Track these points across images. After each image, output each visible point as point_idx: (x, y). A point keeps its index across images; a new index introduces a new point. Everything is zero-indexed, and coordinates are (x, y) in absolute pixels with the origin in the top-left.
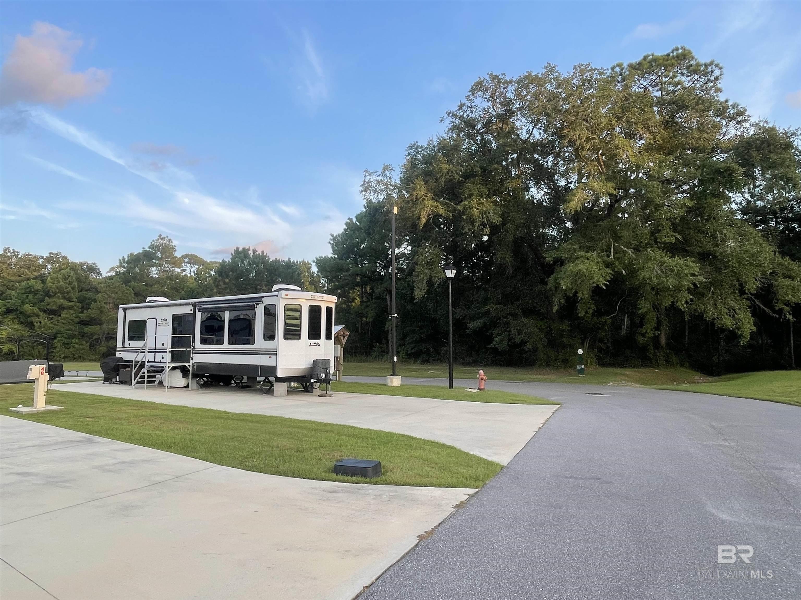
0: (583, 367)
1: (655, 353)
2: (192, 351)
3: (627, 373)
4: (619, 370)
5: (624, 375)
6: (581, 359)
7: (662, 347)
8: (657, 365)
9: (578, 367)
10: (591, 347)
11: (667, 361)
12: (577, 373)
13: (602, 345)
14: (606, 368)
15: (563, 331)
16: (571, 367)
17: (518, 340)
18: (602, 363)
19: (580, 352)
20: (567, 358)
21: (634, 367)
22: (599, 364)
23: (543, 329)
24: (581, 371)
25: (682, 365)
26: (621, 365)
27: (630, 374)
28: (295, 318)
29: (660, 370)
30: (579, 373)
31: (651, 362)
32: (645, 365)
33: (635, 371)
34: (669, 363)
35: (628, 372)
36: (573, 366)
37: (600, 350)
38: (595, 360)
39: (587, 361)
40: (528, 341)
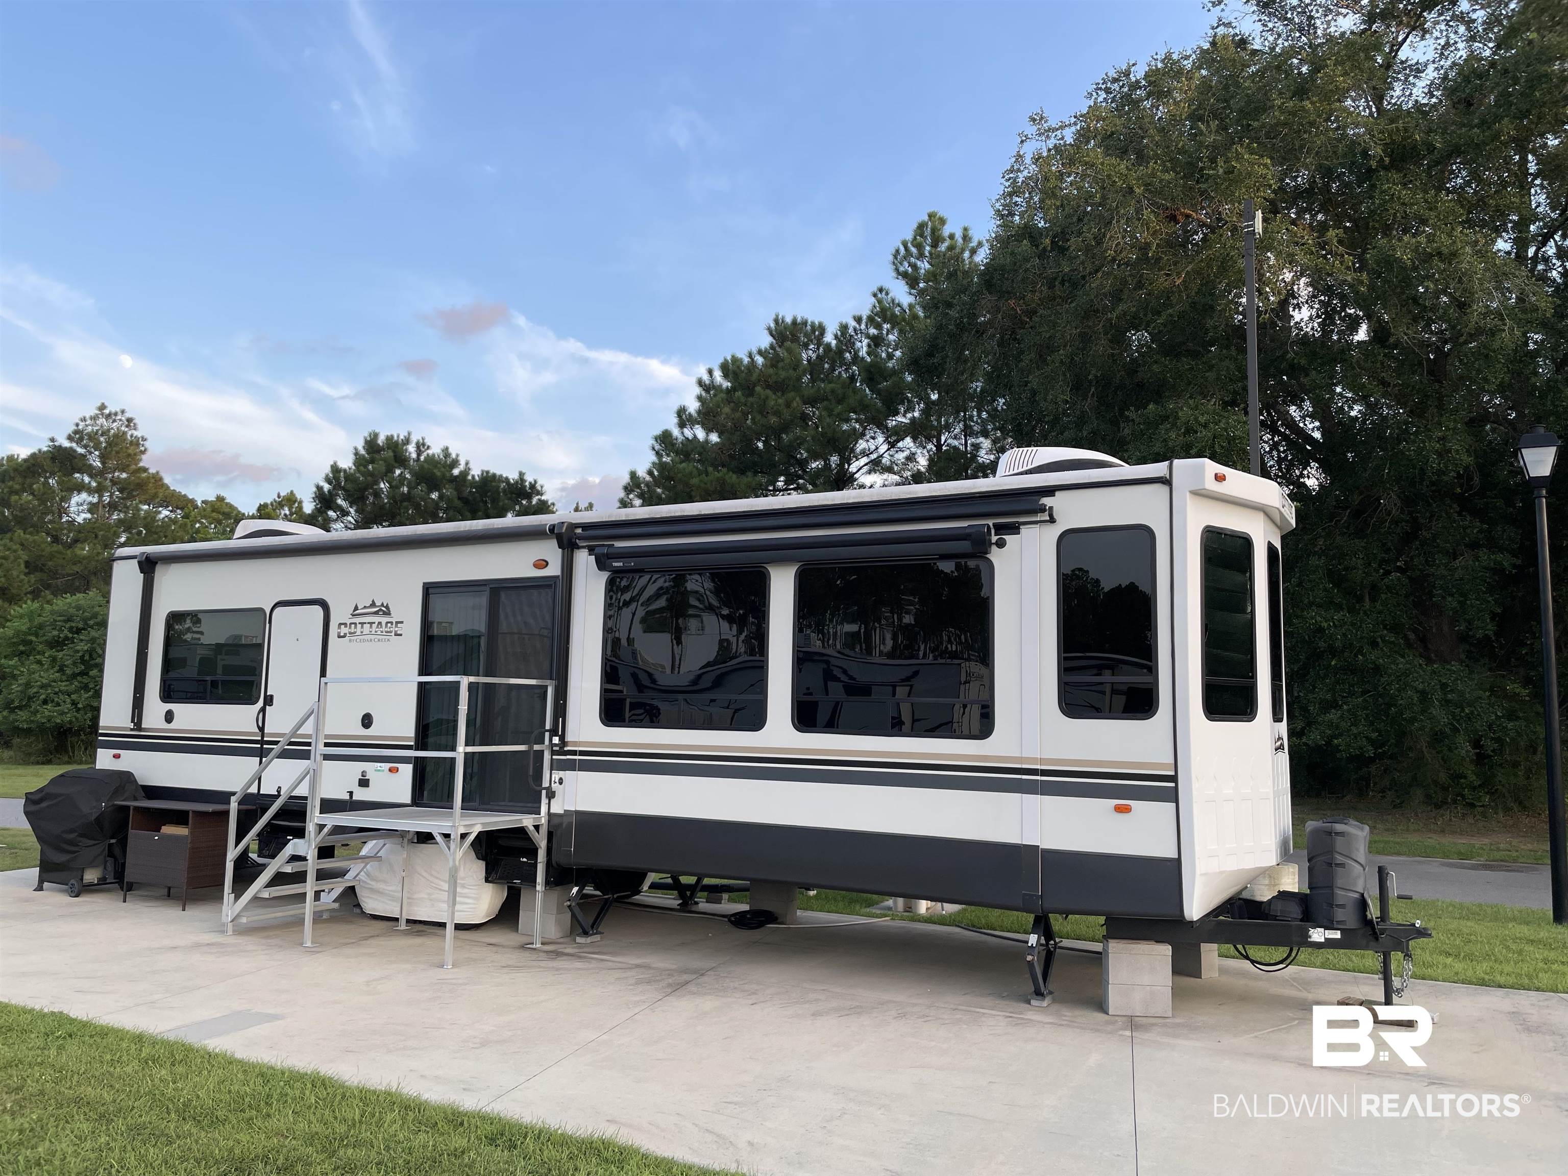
2: (547, 756)
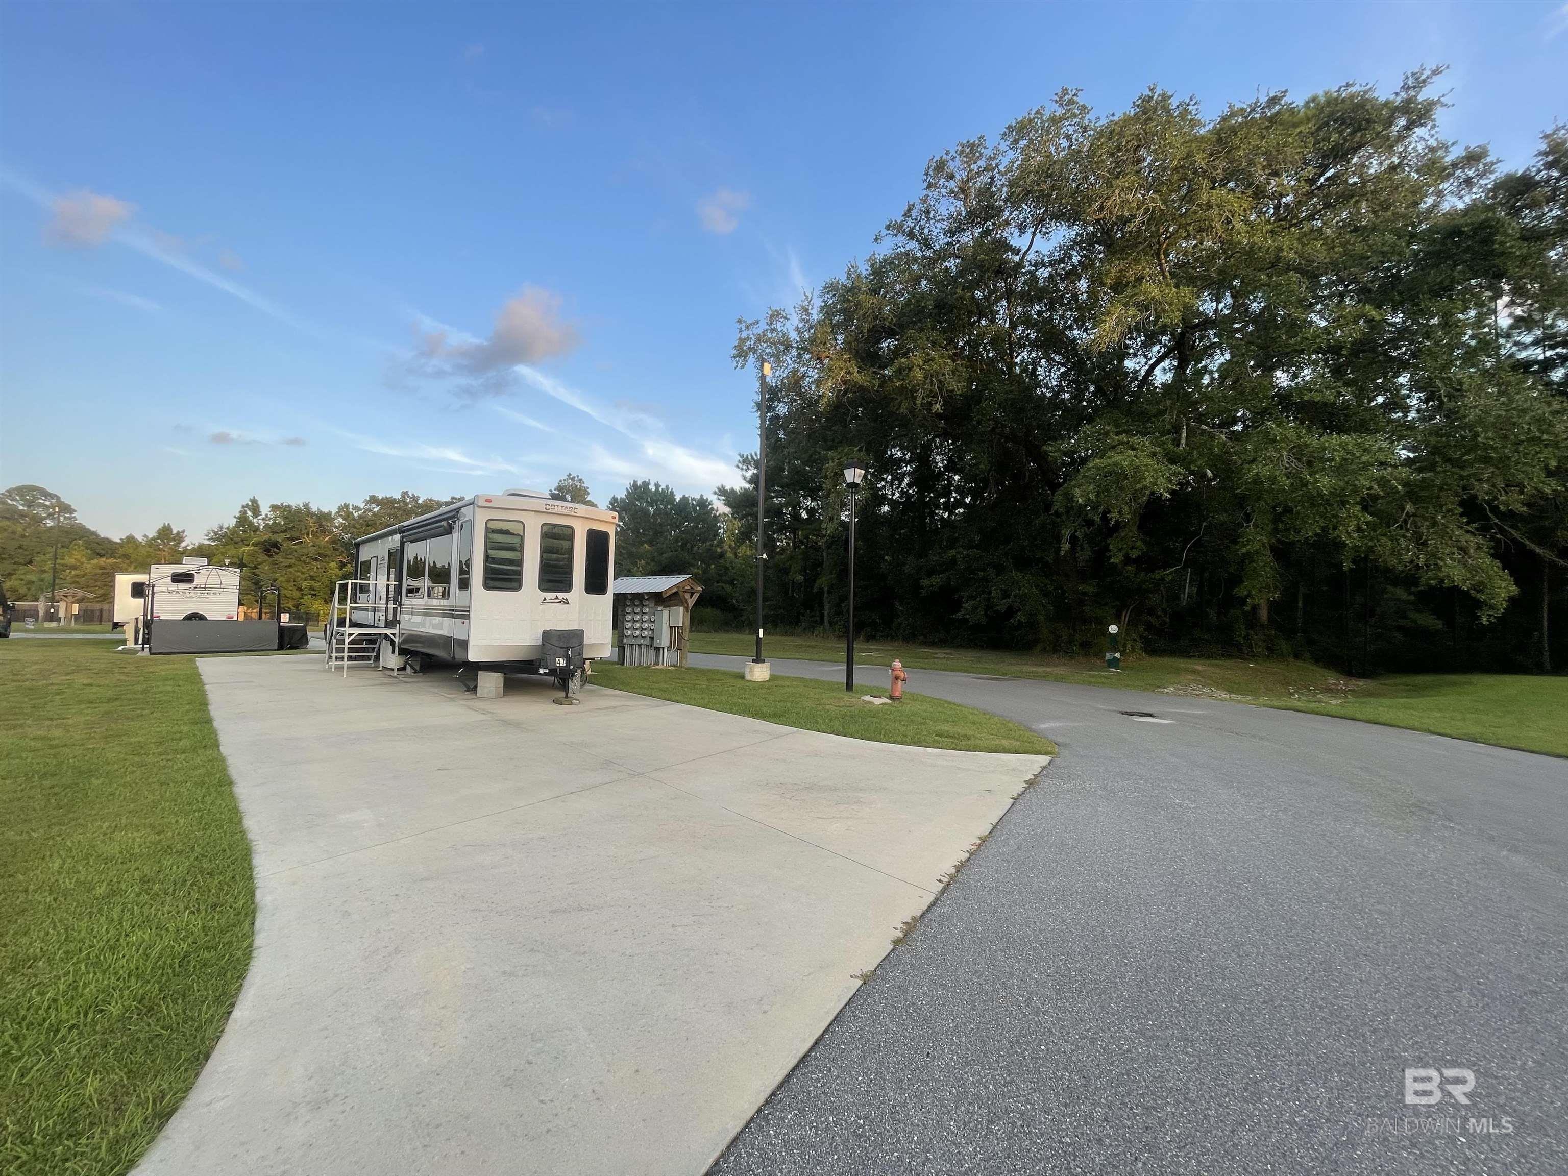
0: (1117, 655)
1: (1248, 635)
2: (398, 609)
3: (1199, 668)
4: (1182, 663)
5: (1194, 672)
6: (1114, 642)
7: (1262, 626)
8: (1253, 657)
9: (1108, 656)
10: (1132, 623)
11: (1268, 648)
12: (1106, 664)
13: (1153, 620)
14: (1158, 658)
15: (1085, 594)
16: (1096, 655)
17: (1002, 606)
18: (1152, 650)
19: (1113, 629)
20: (1090, 640)
21: (1208, 658)
22: (1146, 652)
23: (1050, 592)
24: (1114, 663)
25: (1297, 657)
26: (1184, 653)
27: (1205, 671)
28: (512, 549)
29: (1257, 663)
30: (1109, 666)
31: (1240, 650)
32: (1230, 655)
33: (1213, 665)
34: (1272, 652)
35: (1199, 666)
36: (1100, 654)
37: (1149, 627)
38: (1139, 644)
39: (1125, 646)
40: (1019, 610)
